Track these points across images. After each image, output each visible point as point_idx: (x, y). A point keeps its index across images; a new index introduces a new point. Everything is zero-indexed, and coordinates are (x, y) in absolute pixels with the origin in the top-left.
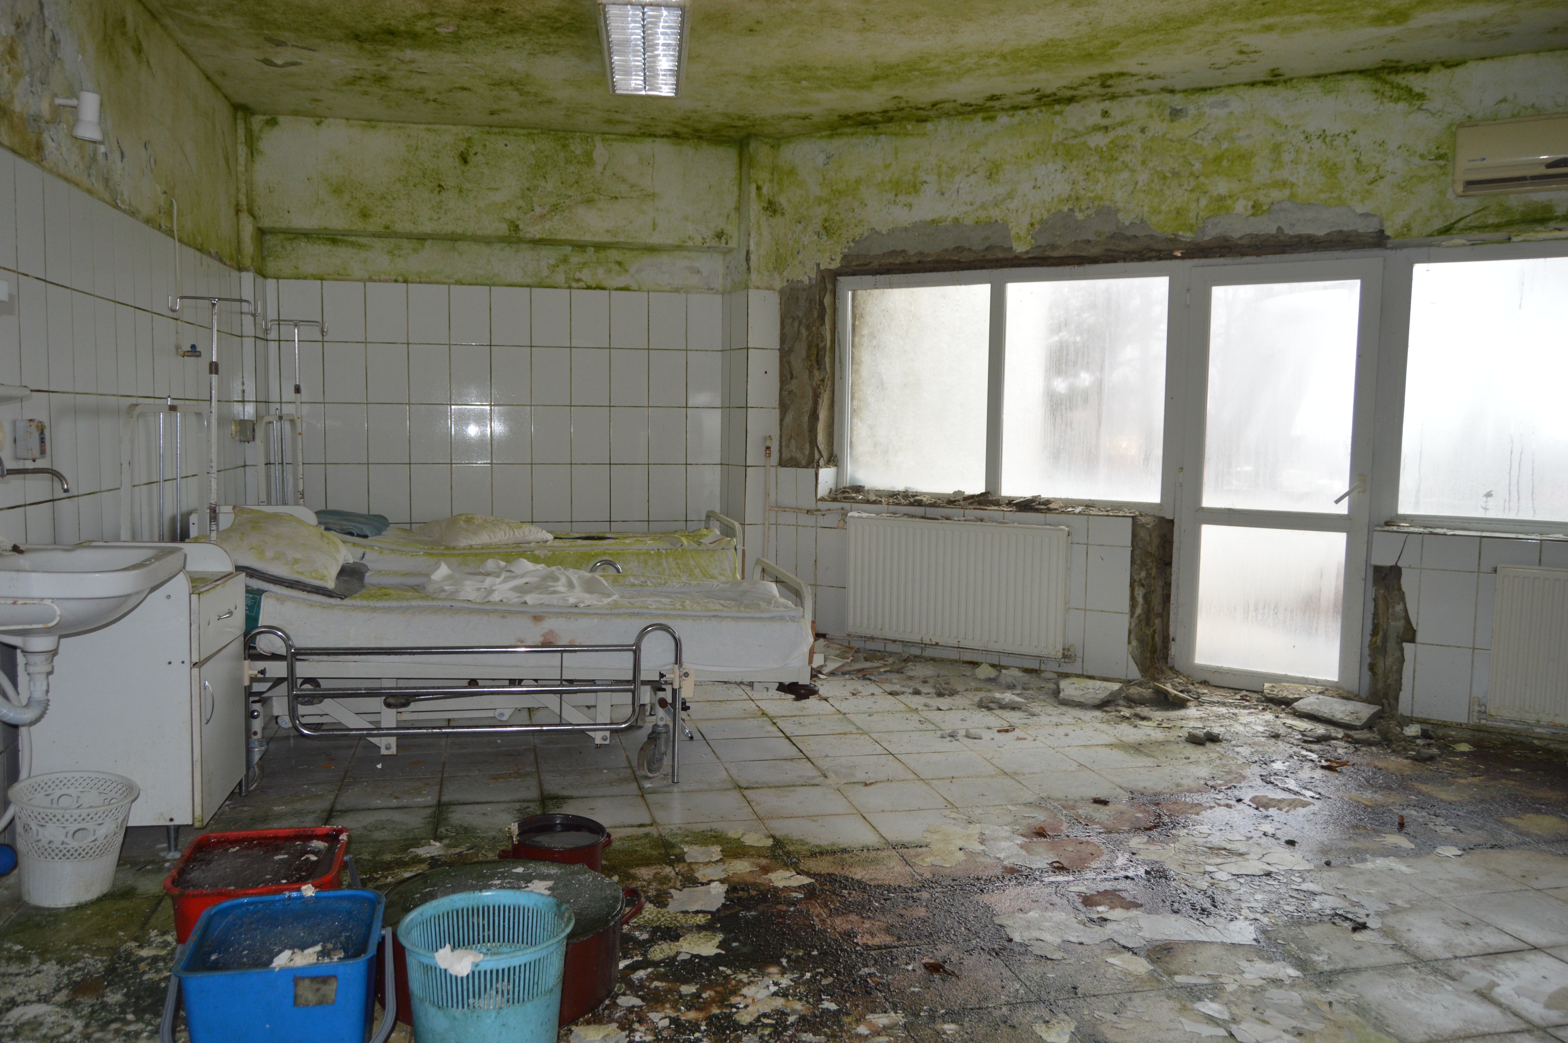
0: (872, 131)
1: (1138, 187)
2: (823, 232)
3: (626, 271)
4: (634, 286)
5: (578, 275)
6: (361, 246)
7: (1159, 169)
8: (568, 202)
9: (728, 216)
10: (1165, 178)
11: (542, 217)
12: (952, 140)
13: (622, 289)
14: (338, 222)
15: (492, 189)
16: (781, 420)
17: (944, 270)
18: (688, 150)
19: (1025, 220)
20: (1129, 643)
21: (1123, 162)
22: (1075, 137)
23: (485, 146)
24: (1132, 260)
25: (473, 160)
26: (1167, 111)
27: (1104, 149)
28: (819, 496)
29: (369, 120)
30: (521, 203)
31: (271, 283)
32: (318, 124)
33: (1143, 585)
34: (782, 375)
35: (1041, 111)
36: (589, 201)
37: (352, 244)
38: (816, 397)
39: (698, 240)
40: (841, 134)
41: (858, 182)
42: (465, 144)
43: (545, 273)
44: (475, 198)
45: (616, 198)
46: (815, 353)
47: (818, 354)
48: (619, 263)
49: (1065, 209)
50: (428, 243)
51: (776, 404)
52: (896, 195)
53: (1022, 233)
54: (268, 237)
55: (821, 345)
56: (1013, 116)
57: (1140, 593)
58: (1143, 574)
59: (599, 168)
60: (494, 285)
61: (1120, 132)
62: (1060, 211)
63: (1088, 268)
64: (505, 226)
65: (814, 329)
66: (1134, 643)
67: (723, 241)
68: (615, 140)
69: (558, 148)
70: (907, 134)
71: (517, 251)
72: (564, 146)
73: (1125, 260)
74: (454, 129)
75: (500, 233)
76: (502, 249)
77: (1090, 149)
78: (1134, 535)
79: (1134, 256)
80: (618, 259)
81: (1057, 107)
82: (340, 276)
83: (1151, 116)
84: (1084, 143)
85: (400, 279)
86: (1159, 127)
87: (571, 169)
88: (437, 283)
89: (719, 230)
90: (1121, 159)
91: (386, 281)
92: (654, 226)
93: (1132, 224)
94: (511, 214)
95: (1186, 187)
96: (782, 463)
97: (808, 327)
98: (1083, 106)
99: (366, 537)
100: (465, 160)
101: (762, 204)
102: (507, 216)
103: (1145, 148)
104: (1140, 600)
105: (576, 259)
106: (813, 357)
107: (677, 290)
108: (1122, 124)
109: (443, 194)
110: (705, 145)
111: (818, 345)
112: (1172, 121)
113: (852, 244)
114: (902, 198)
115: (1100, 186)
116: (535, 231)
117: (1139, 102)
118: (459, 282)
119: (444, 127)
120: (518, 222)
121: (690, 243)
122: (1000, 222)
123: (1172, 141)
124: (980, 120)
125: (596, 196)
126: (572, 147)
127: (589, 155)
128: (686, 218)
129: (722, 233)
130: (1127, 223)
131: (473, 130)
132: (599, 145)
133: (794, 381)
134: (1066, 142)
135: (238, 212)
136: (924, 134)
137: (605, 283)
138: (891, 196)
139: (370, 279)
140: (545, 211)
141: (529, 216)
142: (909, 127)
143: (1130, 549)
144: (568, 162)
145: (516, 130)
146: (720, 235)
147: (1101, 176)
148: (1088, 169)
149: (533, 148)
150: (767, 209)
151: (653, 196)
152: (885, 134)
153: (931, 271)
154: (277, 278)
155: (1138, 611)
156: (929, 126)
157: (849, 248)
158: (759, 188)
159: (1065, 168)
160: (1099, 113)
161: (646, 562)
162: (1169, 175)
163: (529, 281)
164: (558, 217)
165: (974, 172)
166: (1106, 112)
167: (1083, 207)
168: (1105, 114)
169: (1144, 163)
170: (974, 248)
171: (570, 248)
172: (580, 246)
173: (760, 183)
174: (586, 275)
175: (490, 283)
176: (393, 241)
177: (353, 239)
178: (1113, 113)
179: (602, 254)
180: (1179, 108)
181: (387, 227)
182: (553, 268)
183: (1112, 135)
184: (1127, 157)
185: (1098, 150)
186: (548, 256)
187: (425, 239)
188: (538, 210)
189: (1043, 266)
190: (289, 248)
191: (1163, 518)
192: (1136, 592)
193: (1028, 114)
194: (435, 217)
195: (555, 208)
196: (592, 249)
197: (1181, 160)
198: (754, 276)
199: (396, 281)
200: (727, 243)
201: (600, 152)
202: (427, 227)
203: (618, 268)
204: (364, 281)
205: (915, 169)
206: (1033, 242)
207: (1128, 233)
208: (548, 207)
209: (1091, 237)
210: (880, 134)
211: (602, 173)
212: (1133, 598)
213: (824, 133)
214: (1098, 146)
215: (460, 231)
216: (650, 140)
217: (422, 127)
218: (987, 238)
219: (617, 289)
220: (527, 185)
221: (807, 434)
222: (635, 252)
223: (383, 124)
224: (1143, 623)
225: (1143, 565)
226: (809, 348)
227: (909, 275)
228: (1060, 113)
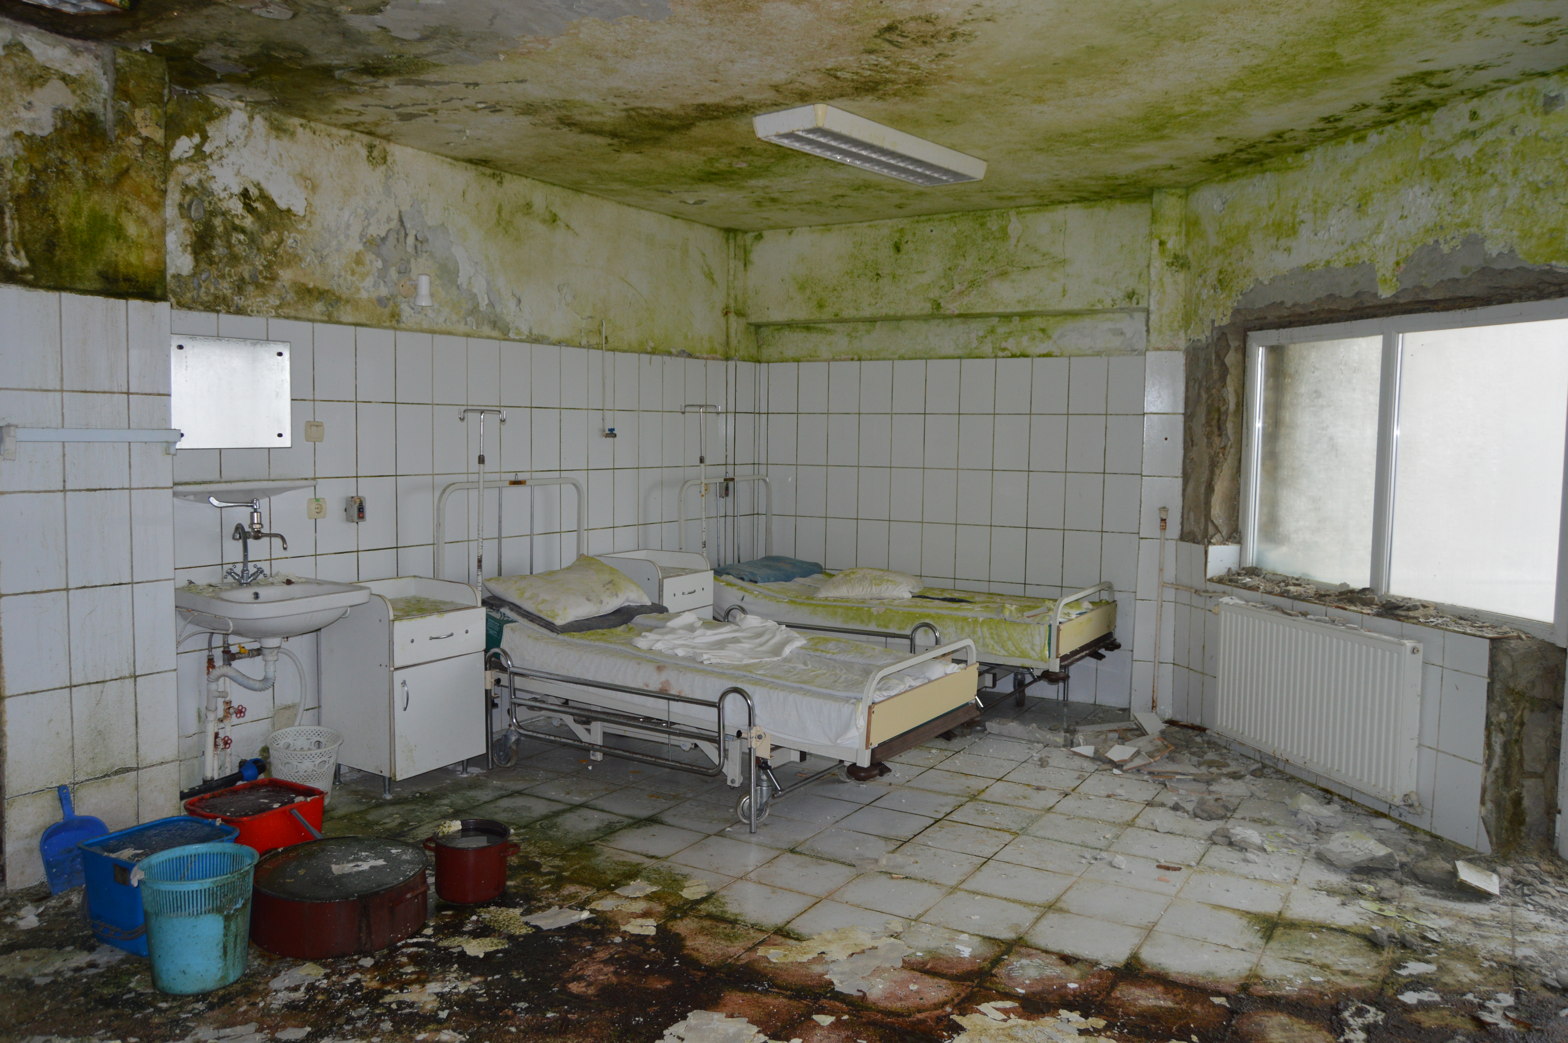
0: (1259, 168)
1: (1508, 205)
2: (1218, 285)
3: (1050, 337)
4: (1056, 351)
5: (1004, 344)
6: (827, 331)
7: (1530, 179)
8: (984, 277)
9: (1140, 275)
10: (1538, 190)
11: (961, 293)
12: (1327, 170)
13: (1044, 356)
14: (801, 314)
15: (918, 272)
16: (1184, 490)
17: (1339, 321)
18: (1100, 211)
19: (1392, 259)
20: (1483, 803)
21: (1492, 175)
22: (1443, 149)
23: (914, 234)
24: (1529, 299)
25: (904, 248)
26: (1541, 101)
27: (1472, 161)
28: (1209, 576)
29: (826, 225)
30: (943, 282)
31: (764, 366)
32: (790, 233)
33: (1502, 731)
34: (1185, 442)
35: (1409, 123)
36: (1003, 274)
37: (821, 330)
38: (1214, 465)
39: (1108, 303)
40: (1235, 176)
41: (1247, 228)
42: (898, 235)
43: (974, 344)
44: (906, 282)
45: (1028, 268)
46: (1216, 417)
47: (1219, 419)
48: (1043, 330)
49: (1431, 241)
50: (879, 324)
51: (1179, 472)
52: (1278, 239)
53: (1388, 275)
54: (763, 329)
55: (1223, 409)
56: (1382, 133)
57: (1498, 740)
58: (1503, 716)
59: (1013, 241)
60: (930, 358)
61: (1489, 136)
62: (1425, 245)
63: (1481, 311)
64: (929, 305)
65: (1214, 391)
66: (1489, 805)
67: (1134, 301)
68: (1029, 212)
69: (977, 227)
70: (1289, 168)
71: (950, 326)
72: (982, 225)
73: (1520, 299)
74: (890, 222)
75: (924, 312)
76: (938, 325)
77: (1457, 162)
78: (1493, 663)
79: (1532, 292)
80: (1042, 326)
81: (1424, 115)
82: (812, 358)
83: (1523, 111)
84: (1452, 155)
85: (856, 357)
86: (1531, 124)
87: (988, 245)
88: (884, 359)
89: (1130, 290)
90: (1490, 171)
91: (845, 360)
92: (1064, 292)
93: (1500, 254)
94: (934, 293)
95: (1561, 200)
96: (1184, 537)
97: (1208, 390)
98: (1450, 110)
99: (756, 582)
100: (898, 249)
101: (1166, 260)
102: (931, 296)
103: (1516, 154)
104: (1498, 749)
105: (1002, 330)
106: (1214, 422)
107: (1099, 354)
108: (1491, 125)
109: (881, 281)
110: (1118, 204)
111: (1219, 410)
112: (1546, 113)
113: (1240, 297)
114: (1283, 242)
115: (1466, 207)
116: (953, 307)
117: (1510, 94)
118: (902, 358)
119: (882, 222)
120: (940, 301)
121: (1100, 307)
122: (1368, 263)
123: (1545, 139)
124: (1351, 142)
125: (1009, 269)
126: (989, 225)
127: (1004, 230)
128: (1096, 281)
129: (1134, 293)
130: (1494, 255)
131: (906, 221)
132: (1013, 218)
133: (1195, 448)
134: (1433, 157)
135: (726, 314)
136: (1302, 167)
137: (1029, 351)
138: (1273, 241)
139: (834, 359)
140: (963, 288)
141: (949, 294)
142: (1290, 160)
143: (1486, 681)
144: (985, 239)
145: (941, 216)
146: (1130, 296)
147: (1468, 195)
148: (1456, 188)
149: (955, 230)
150: (1172, 264)
151: (1063, 262)
152: (1270, 170)
153: (1327, 322)
154: (768, 362)
155: (1496, 764)
156: (1307, 156)
157: (1238, 301)
158: (1162, 243)
159: (1432, 190)
160: (1467, 115)
161: (962, 629)
162: (1541, 185)
163: (960, 352)
164: (974, 292)
165: (1345, 205)
166: (1475, 113)
167: (1449, 238)
168: (1474, 115)
169: (1515, 173)
170: (1344, 296)
171: (997, 319)
172: (1006, 317)
173: (1163, 238)
174: (1011, 345)
175: (926, 357)
176: (851, 324)
177: (821, 325)
178: (1481, 113)
179: (1027, 323)
180: (1553, 94)
181: (836, 315)
182: (982, 339)
183: (1480, 141)
184: (1497, 168)
185: (1466, 163)
186: (978, 328)
187: (875, 321)
188: (958, 287)
189: (1433, 311)
190: (777, 337)
191: (1552, 645)
192: (1493, 739)
193: (1397, 127)
194: (873, 302)
195: (972, 284)
196: (1018, 318)
197: (1557, 163)
198: (1154, 337)
199: (852, 359)
200: (1138, 303)
201: (1015, 226)
202: (867, 312)
203: (1041, 335)
204: (828, 361)
205: (1294, 207)
206: (1398, 284)
207: (1498, 266)
208: (966, 284)
209: (1458, 275)
210: (1266, 171)
211: (1016, 246)
212: (1489, 745)
213: (1221, 177)
214: (1465, 157)
215: (892, 313)
216: (1063, 206)
217: (866, 224)
218: (1355, 283)
219: (1039, 356)
220: (948, 265)
221: (1203, 506)
222: (1058, 318)
223: (836, 227)
224: (1501, 781)
225: (1503, 705)
226: (1209, 413)
227: (1307, 328)
228: (1427, 122)
